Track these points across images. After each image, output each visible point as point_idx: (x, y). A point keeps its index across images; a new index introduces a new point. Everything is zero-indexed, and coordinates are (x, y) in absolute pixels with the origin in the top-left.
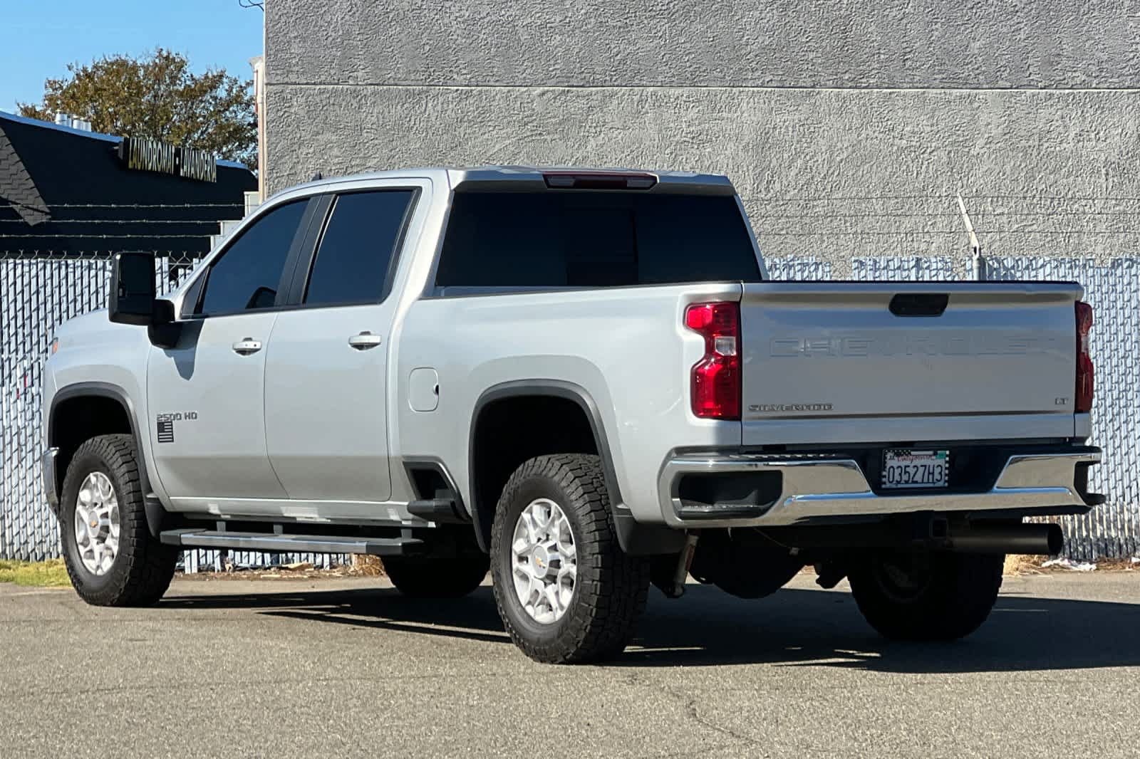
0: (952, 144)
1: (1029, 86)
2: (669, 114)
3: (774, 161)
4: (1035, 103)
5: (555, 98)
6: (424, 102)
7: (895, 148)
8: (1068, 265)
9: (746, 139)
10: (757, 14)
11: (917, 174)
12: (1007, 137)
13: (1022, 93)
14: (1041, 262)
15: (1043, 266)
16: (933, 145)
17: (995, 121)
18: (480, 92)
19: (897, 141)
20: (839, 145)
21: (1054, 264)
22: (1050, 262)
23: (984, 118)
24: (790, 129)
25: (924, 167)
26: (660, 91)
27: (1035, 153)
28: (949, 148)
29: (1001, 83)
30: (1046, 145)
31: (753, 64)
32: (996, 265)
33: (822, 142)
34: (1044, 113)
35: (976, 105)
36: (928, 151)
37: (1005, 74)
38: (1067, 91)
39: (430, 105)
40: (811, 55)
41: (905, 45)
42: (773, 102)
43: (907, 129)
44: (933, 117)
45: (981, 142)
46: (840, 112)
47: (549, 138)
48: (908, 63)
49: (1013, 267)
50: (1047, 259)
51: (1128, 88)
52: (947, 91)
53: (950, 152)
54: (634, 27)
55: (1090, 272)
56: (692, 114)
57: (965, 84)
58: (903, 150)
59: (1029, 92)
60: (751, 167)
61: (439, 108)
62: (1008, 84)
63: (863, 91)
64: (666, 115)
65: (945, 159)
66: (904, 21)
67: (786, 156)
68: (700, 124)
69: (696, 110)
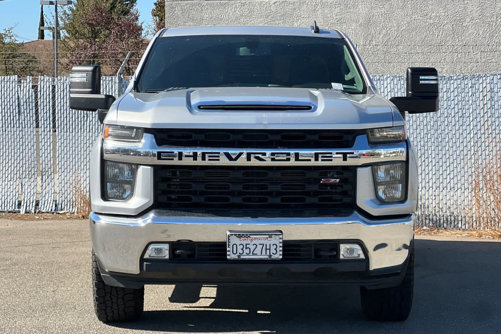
0: (454, 21)
3: (373, 31)
5: (280, 5)
6: (227, 8)
7: (428, 24)
9: (361, 21)
11: (438, 36)
12: (481, 17)
16: (445, 22)
17: (475, 9)
18: (249, 3)
19: (428, 21)
20: (402, 23)
23: (470, 8)
24: (380, 16)
25: (441, 32)
27: (494, 24)
28: (453, 23)
33: (394, 22)
36: (443, 24)
39: (229, 9)
42: (373, 4)
43: (433, 14)
44: (445, 8)
45: (468, 20)
47: (277, 22)
53: (453, 25)
56: (337, 10)
58: (431, 24)
60: (362, 34)
61: (233, 10)
64: (326, 11)
65: (451, 28)
67: (378, 28)
68: (341, 15)
69: (339, 8)
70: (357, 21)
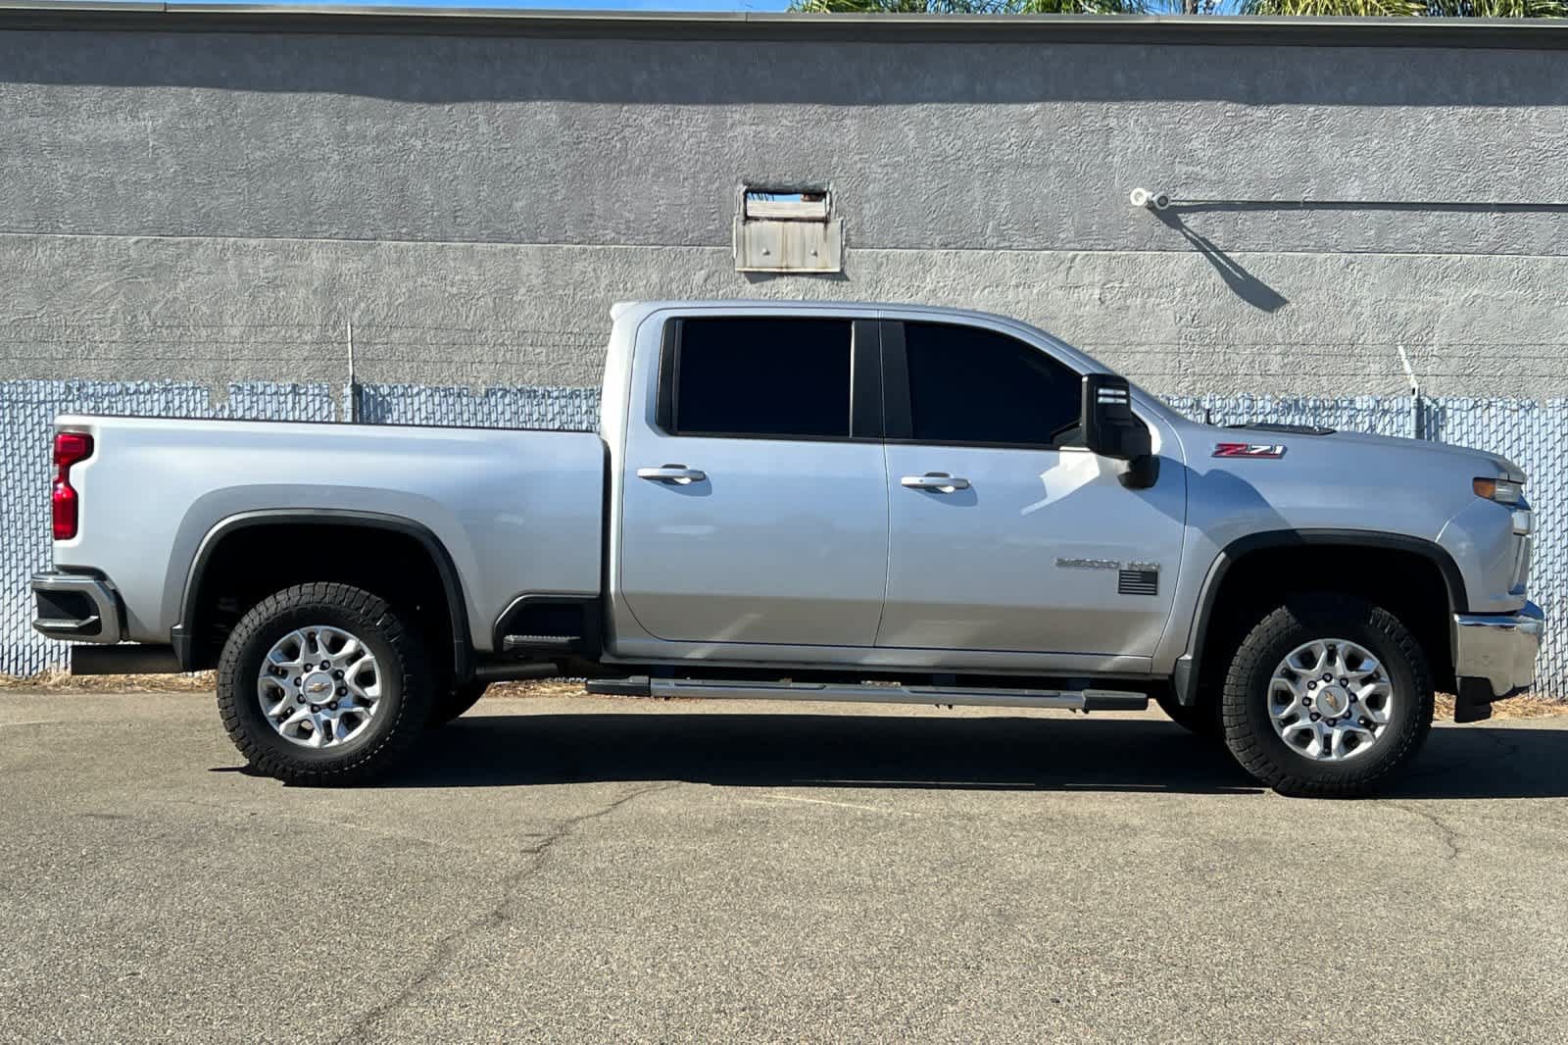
0: (496, 291)
1: (565, 241)
2: (247, 261)
3: (340, 304)
4: (572, 258)
5: (148, 246)
6: (34, 249)
7: (447, 295)
8: (442, 394)
9: (316, 284)
10: (324, 174)
11: (466, 317)
12: (546, 286)
13: (558, 248)
14: (415, 390)
15: (418, 394)
16: (481, 292)
17: (535, 271)
18: (83, 240)
19: (448, 288)
20: (398, 291)
21: (429, 392)
22: (425, 390)
23: (525, 270)
24: (354, 276)
25: (472, 312)
26: (241, 241)
27: (570, 300)
28: (495, 295)
29: (542, 239)
30: (580, 294)
31: (322, 219)
32: (372, 392)
33: (382, 288)
34: (579, 266)
35: (518, 257)
36: (476, 297)
37: (544, 231)
38: (598, 247)
39: (39, 250)
40: (373, 211)
41: (455, 204)
42: (339, 252)
43: (457, 278)
44: (480, 267)
45: (523, 290)
46: (398, 263)
47: (143, 280)
48: (459, 219)
49: (389, 395)
50: (422, 387)
51: (652, 244)
52: (494, 245)
53: (495, 298)
54: (217, 185)
55: (465, 400)
56: (269, 261)
57: (509, 240)
58: (454, 296)
59: (566, 247)
60: (320, 309)
61: (48, 253)
62: (547, 240)
63: (418, 243)
65: (491, 305)
66: (454, 183)
67: (350, 299)
68: (275, 270)
69: (271, 258)
70: (308, 283)
